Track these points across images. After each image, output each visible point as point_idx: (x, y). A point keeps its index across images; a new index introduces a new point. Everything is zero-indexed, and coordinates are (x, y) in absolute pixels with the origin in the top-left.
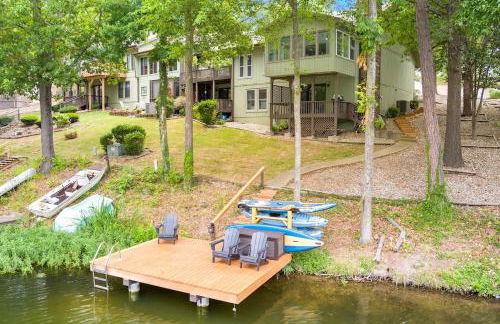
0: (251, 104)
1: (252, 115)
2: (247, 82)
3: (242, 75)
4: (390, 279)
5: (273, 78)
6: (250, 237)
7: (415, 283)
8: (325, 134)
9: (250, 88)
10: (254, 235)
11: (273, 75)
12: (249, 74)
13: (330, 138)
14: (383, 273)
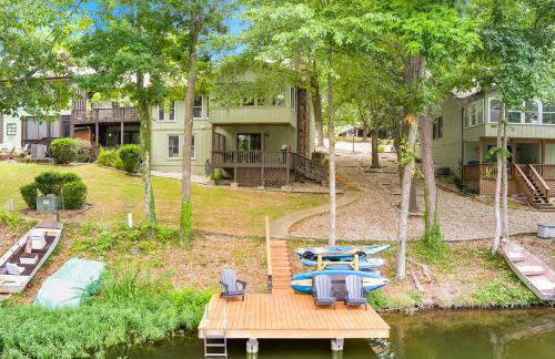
0: (174, 150)
1: (175, 163)
2: (170, 126)
3: (162, 117)
4: (436, 307)
5: (215, 125)
6: (344, 282)
7: (456, 306)
8: (277, 184)
9: (172, 133)
10: (347, 279)
11: (218, 121)
12: (172, 117)
13: (283, 188)
14: (430, 302)
